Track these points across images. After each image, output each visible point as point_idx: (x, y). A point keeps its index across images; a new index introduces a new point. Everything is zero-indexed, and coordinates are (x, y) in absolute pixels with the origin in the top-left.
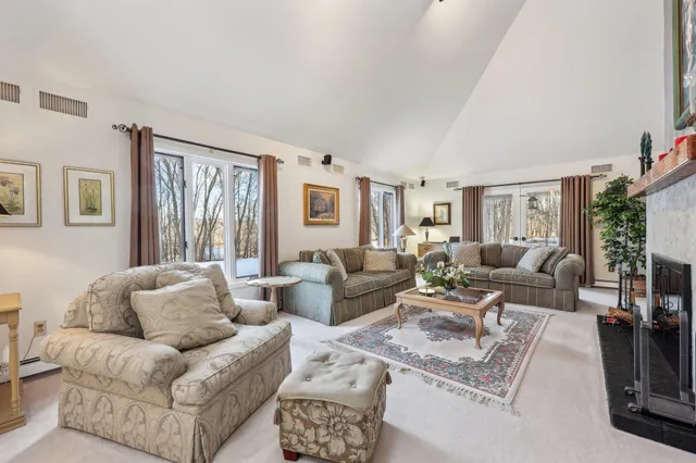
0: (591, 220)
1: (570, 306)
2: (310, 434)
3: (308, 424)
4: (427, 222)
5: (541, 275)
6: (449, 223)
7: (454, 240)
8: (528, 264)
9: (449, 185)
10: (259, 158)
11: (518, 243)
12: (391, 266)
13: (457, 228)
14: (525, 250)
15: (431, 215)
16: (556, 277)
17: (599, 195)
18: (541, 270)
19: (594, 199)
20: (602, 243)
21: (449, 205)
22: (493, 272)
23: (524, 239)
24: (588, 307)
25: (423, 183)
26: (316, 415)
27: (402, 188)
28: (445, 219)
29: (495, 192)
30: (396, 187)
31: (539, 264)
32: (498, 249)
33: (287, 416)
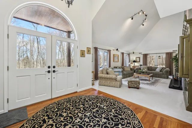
0: (172, 62)
1: (166, 78)
2: (132, 85)
3: (132, 84)
4: (134, 61)
5: (161, 72)
6: (140, 62)
7: (141, 65)
8: (158, 70)
9: (140, 53)
10: (108, 50)
11: (156, 66)
12: (130, 70)
13: (141, 63)
14: (157, 68)
15: (135, 60)
16: (164, 72)
17: (174, 56)
18: (161, 71)
19: (173, 57)
20: (175, 66)
21: (140, 58)
22: (150, 72)
23: (157, 65)
24: (170, 78)
25: (133, 53)
26: (133, 83)
27: (130, 54)
28: (138, 61)
29: (150, 55)
30: (128, 54)
31: (160, 70)
32: (151, 67)
33: (129, 83)
